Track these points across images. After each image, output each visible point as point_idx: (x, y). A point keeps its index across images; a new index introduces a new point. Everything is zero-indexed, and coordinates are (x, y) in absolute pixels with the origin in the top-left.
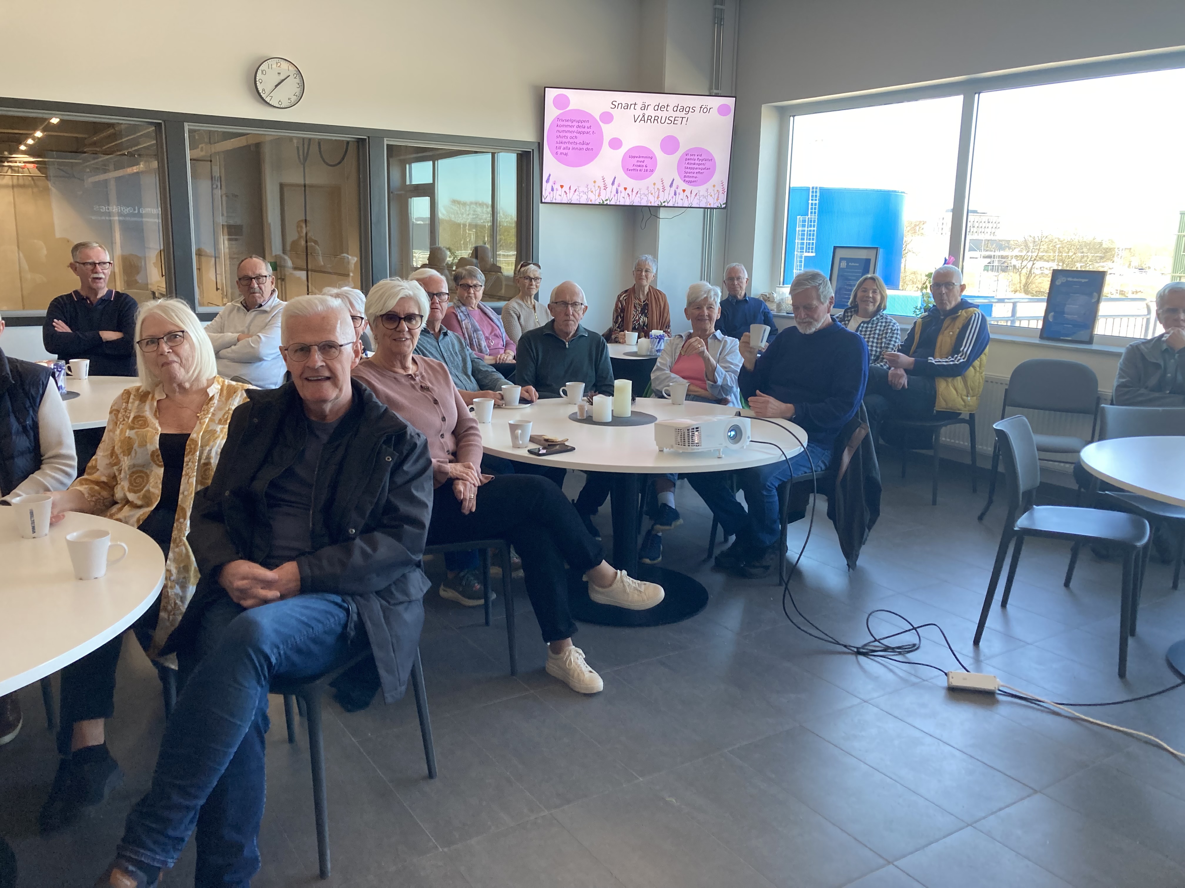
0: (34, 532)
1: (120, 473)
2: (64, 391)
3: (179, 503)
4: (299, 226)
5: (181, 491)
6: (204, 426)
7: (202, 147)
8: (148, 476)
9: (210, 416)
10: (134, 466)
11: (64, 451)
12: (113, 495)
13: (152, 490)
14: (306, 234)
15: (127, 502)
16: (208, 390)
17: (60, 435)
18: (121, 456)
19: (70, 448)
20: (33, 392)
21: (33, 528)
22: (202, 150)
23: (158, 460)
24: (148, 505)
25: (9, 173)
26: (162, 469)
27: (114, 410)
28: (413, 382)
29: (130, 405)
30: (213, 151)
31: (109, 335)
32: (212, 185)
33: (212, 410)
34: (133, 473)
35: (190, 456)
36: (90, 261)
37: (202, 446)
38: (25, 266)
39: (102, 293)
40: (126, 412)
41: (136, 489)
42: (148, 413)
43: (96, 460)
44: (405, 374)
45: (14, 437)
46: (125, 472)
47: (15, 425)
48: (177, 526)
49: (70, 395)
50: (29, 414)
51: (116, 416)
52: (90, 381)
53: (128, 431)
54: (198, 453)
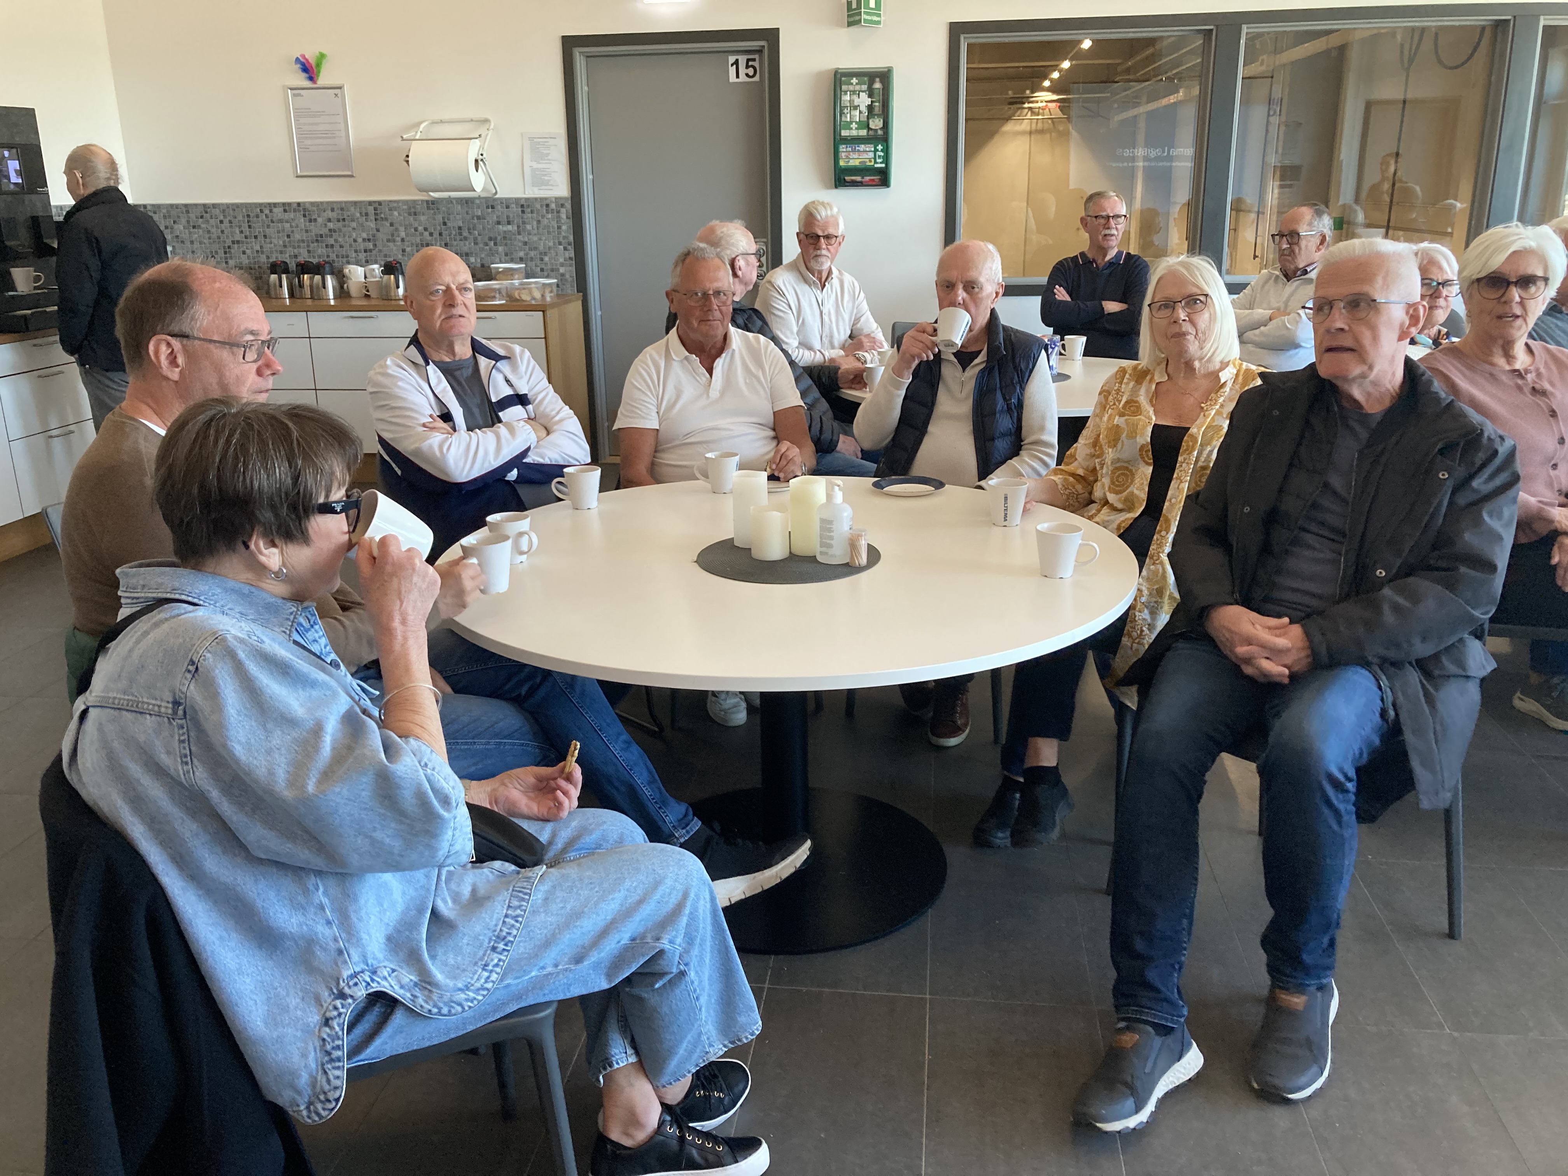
0: (1006, 520)
1: (1102, 468)
2: (1055, 372)
3: (1164, 511)
4: (1384, 163)
5: (1168, 498)
6: (1209, 420)
7: (1263, 60)
8: (1133, 475)
9: (1217, 407)
10: (1118, 460)
11: (1045, 437)
12: (1091, 493)
13: (1136, 492)
14: (1395, 174)
15: (1106, 503)
16: (1220, 374)
17: (1043, 418)
18: (1105, 447)
19: (1052, 435)
20: (1023, 366)
21: (1006, 515)
22: (1262, 64)
23: (1147, 456)
24: (1130, 509)
25: (1029, 116)
26: (1151, 468)
27: (1104, 391)
28: (1520, 382)
29: (1123, 386)
30: (1277, 63)
31: (1112, 307)
32: (1269, 109)
33: (1221, 400)
34: (1117, 469)
35: (1185, 456)
36: (1104, 214)
37: (1201, 445)
38: (1032, 225)
39: (1111, 254)
40: (1117, 394)
41: (1117, 489)
42: (1143, 399)
43: (1076, 449)
44: (1508, 368)
45: (998, 415)
46: (1108, 468)
47: (1000, 403)
48: (1157, 540)
49: (1060, 377)
50: (1016, 389)
51: (1106, 398)
52: (1084, 363)
53: (1117, 417)
54: (1195, 453)
